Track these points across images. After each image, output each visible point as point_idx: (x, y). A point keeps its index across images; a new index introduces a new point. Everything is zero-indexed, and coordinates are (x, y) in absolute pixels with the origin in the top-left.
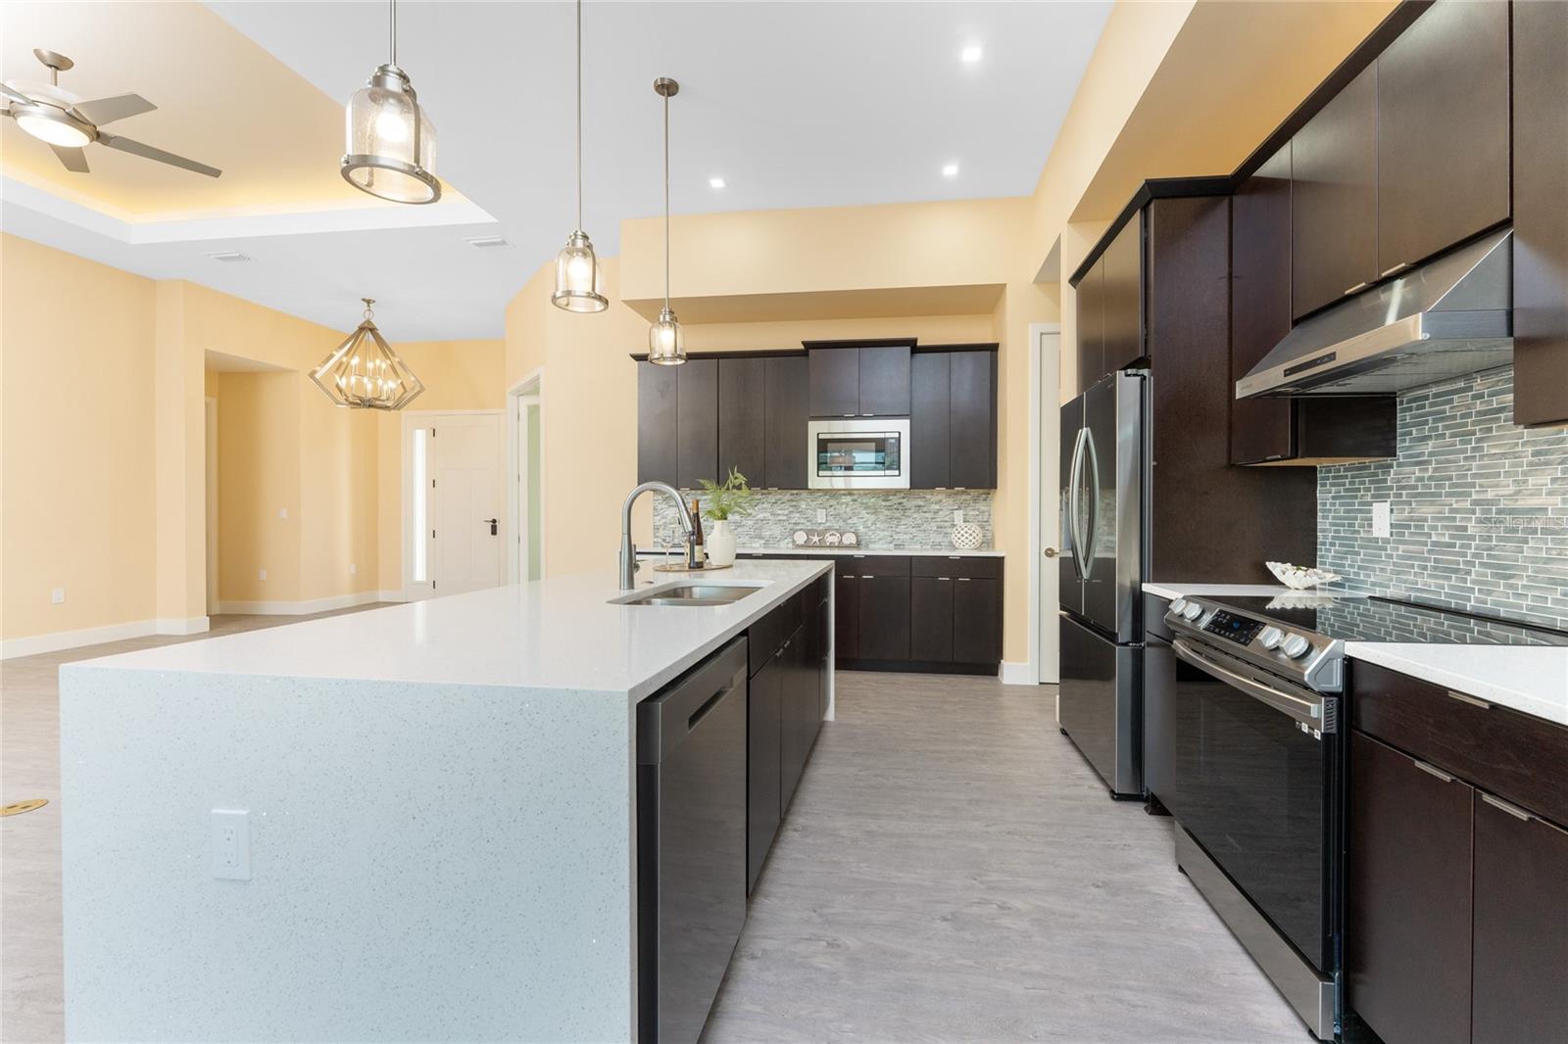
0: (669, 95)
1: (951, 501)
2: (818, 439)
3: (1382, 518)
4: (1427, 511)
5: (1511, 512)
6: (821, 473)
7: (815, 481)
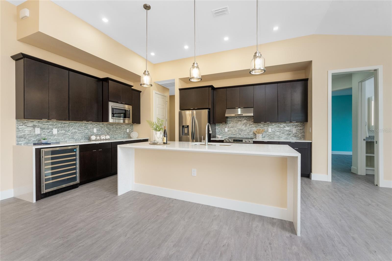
0: (148, 10)
1: (126, 126)
2: (112, 108)
3: (226, 130)
4: (232, 129)
5: (241, 129)
6: (113, 118)
7: (111, 120)
